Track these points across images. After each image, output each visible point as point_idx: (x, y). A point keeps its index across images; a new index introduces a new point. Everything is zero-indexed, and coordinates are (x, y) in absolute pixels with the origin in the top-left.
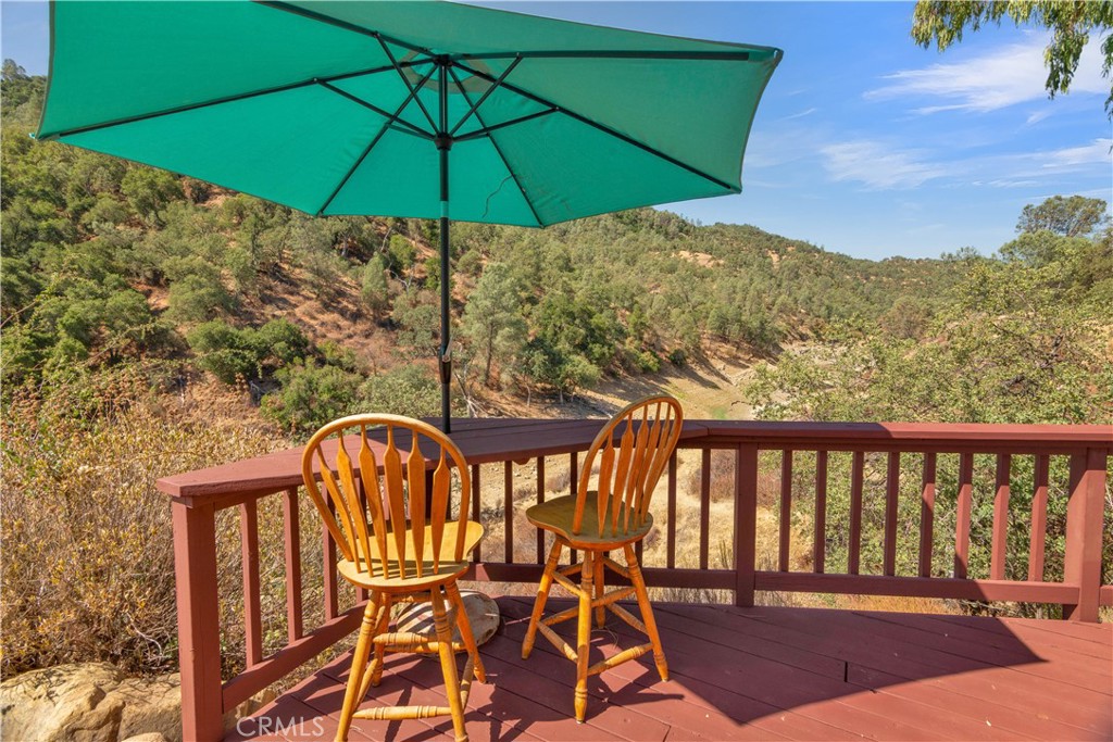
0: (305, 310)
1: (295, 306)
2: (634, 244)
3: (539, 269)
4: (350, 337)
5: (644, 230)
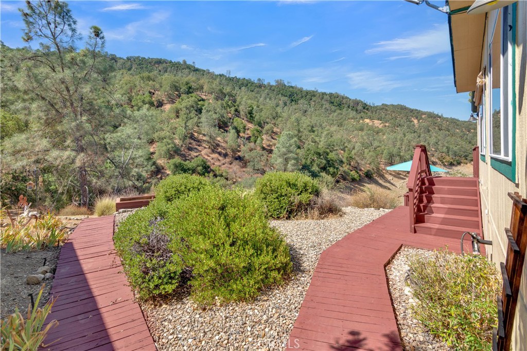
0: (205, 153)
1: (201, 151)
2: (340, 116)
3: (299, 131)
4: (224, 164)
5: (345, 109)
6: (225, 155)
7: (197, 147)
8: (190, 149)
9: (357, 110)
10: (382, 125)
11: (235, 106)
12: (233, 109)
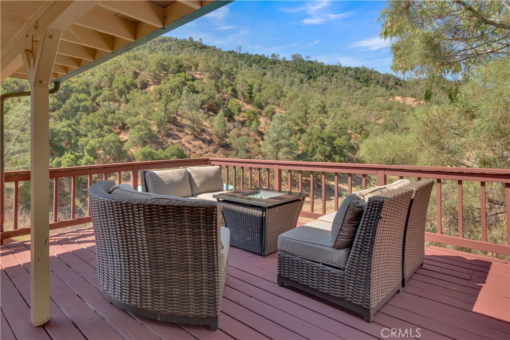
0: (186, 141)
1: (181, 138)
2: (366, 94)
3: (306, 113)
4: (206, 153)
5: (372, 85)
6: (210, 142)
7: (178, 133)
8: (169, 135)
9: (387, 87)
10: (416, 103)
11: (232, 86)
12: (230, 88)
